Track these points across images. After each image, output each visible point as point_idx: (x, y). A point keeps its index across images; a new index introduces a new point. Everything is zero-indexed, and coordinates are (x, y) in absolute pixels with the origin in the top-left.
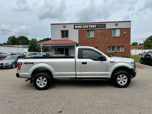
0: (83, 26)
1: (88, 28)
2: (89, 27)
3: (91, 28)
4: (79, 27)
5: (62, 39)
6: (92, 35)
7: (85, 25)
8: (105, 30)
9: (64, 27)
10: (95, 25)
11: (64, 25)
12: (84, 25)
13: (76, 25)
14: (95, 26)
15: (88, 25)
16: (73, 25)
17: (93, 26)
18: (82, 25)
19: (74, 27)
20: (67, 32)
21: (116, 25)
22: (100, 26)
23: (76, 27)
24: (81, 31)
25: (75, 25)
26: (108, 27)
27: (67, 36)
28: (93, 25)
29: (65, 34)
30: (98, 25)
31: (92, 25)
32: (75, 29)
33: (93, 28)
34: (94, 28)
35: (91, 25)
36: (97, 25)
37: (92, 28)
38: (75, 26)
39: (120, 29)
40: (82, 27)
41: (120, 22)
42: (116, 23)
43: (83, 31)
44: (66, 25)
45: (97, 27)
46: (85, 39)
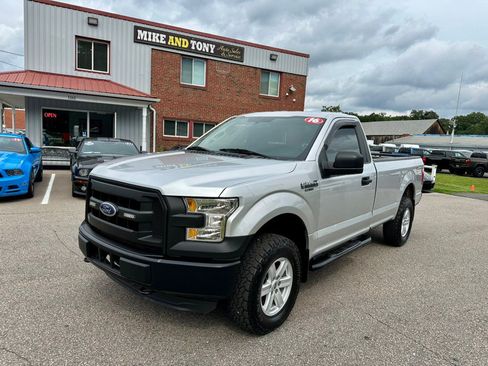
0: (171, 38)
1: (189, 49)
2: (190, 45)
3: (196, 51)
4: (155, 38)
5: (80, 74)
6: (198, 77)
7: (179, 36)
8: (239, 68)
9: (90, 24)
10: (212, 43)
11: (94, 17)
12: (174, 35)
13: (143, 29)
14: (210, 49)
15: (189, 39)
16: (132, 25)
17: (206, 47)
18: (168, 34)
19: (136, 34)
20: (102, 46)
21: (273, 59)
22: (226, 53)
23: (142, 34)
24: (160, 54)
25: (139, 25)
26: (252, 59)
27: (102, 64)
28: (207, 42)
29: (93, 53)
30: (222, 48)
31: (202, 41)
32: (137, 41)
33: (205, 53)
34: (209, 54)
35: (197, 40)
36: (218, 45)
37: (201, 53)
38: (139, 31)
39: (281, 73)
40: (167, 39)
41: (282, 51)
43: (168, 55)
44: (100, 18)
45: (217, 53)
46: (177, 90)
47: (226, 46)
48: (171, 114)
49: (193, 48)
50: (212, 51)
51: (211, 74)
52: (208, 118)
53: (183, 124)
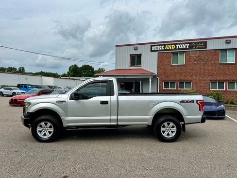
0: (167, 46)
1: (175, 49)
2: (176, 47)
3: (179, 49)
4: (159, 48)
5: (131, 68)
6: (181, 60)
7: (170, 45)
8: (205, 52)
9: (135, 49)
10: (188, 43)
11: (136, 46)
12: (168, 45)
13: (154, 46)
14: (186, 46)
15: (175, 44)
16: (150, 45)
17: (184, 46)
18: (165, 45)
19: (151, 48)
20: (139, 56)
21: (228, 43)
22: (196, 46)
23: (154, 48)
24: (162, 54)
25: (153, 44)
26: (211, 46)
27: (139, 63)
28: (184, 44)
29: (136, 59)
30: (193, 45)
31: (182, 44)
32: (152, 51)
33: (184, 49)
34: (186, 49)
35: (179, 44)
36: (190, 44)
37: (182, 49)
38: (153, 47)
39: (235, 49)
40: (164, 47)
42: (227, 39)
43: (165, 54)
44: (138, 46)
45: (190, 47)
46: (170, 68)
47: (195, 43)
48: (167, 79)
49: (177, 48)
50: (188, 47)
51: (188, 57)
52: (186, 79)
53: (173, 83)
